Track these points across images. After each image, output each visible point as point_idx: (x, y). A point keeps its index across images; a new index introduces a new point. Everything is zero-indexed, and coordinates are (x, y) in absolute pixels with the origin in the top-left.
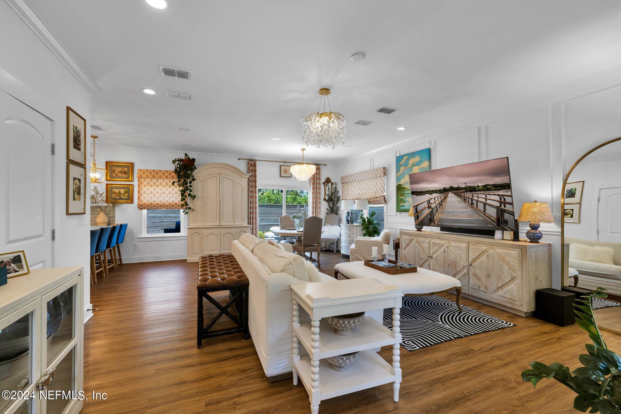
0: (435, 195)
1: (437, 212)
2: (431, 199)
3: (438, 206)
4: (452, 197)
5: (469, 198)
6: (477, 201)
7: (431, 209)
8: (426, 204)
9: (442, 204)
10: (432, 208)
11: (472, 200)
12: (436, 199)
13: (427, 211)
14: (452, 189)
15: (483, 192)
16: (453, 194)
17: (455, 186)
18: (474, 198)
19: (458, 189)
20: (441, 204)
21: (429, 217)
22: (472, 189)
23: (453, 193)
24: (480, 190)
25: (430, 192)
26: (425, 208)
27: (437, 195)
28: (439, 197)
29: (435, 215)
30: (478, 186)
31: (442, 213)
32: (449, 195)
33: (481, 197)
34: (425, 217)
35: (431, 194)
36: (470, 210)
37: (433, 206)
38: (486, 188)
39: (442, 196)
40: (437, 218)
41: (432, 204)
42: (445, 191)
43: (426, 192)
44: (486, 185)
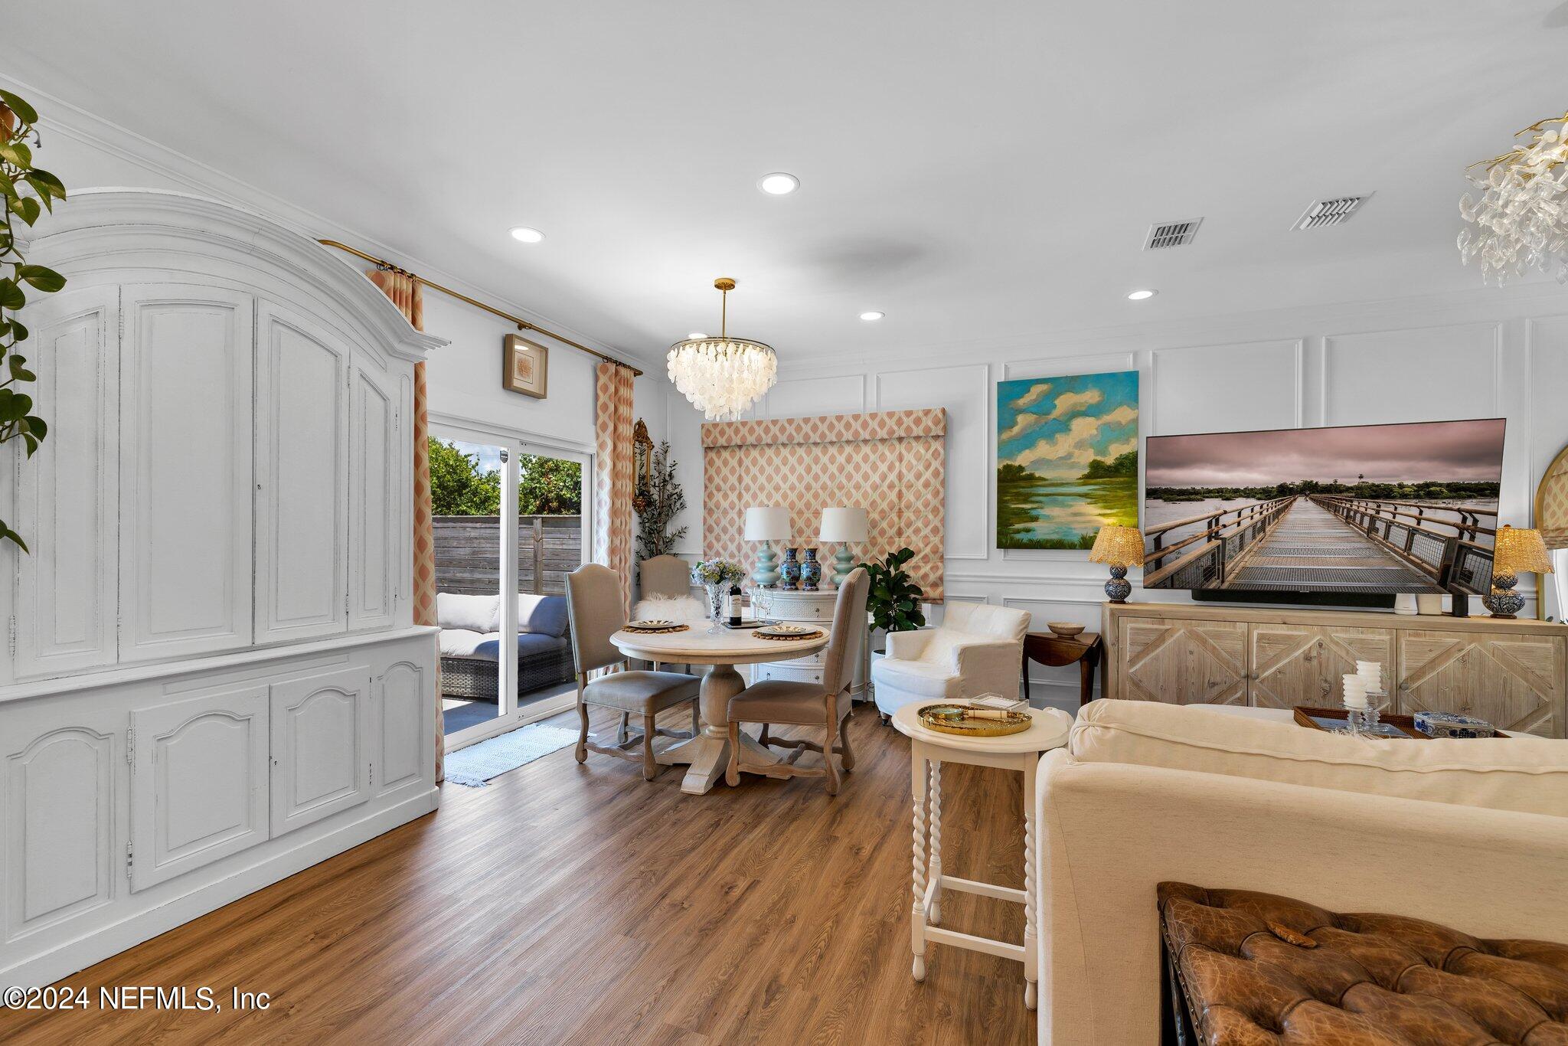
0: (1240, 503)
1: (1241, 548)
2: (1225, 512)
3: (1249, 533)
4: (1303, 510)
5: (1363, 515)
6: (1389, 525)
7: (1215, 543)
8: (1202, 528)
9: (1263, 529)
10: (1224, 540)
11: (1373, 519)
12: (1246, 513)
13: (1204, 546)
14: (1309, 489)
15: (1413, 502)
16: (1311, 504)
17: (1324, 481)
18: (1382, 515)
19: (1333, 489)
20: (1260, 528)
21: (1206, 562)
22: (1381, 493)
23: (1311, 499)
24: (1404, 496)
25: (1225, 494)
26: (1196, 538)
27: (1253, 502)
28: (1258, 509)
29: (1231, 557)
30: (1401, 486)
31: (1261, 552)
32: (1295, 504)
33: (1406, 514)
34: (1191, 563)
35: (1228, 499)
36: (1363, 544)
37: (1226, 533)
38: (1427, 492)
39: (1270, 505)
40: (1236, 565)
41: (1225, 526)
42: (1284, 492)
43: (1209, 491)
44: (1427, 485)
